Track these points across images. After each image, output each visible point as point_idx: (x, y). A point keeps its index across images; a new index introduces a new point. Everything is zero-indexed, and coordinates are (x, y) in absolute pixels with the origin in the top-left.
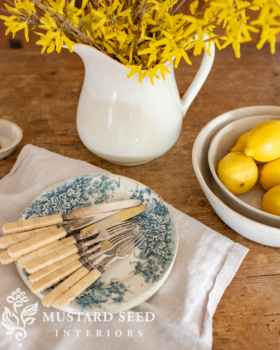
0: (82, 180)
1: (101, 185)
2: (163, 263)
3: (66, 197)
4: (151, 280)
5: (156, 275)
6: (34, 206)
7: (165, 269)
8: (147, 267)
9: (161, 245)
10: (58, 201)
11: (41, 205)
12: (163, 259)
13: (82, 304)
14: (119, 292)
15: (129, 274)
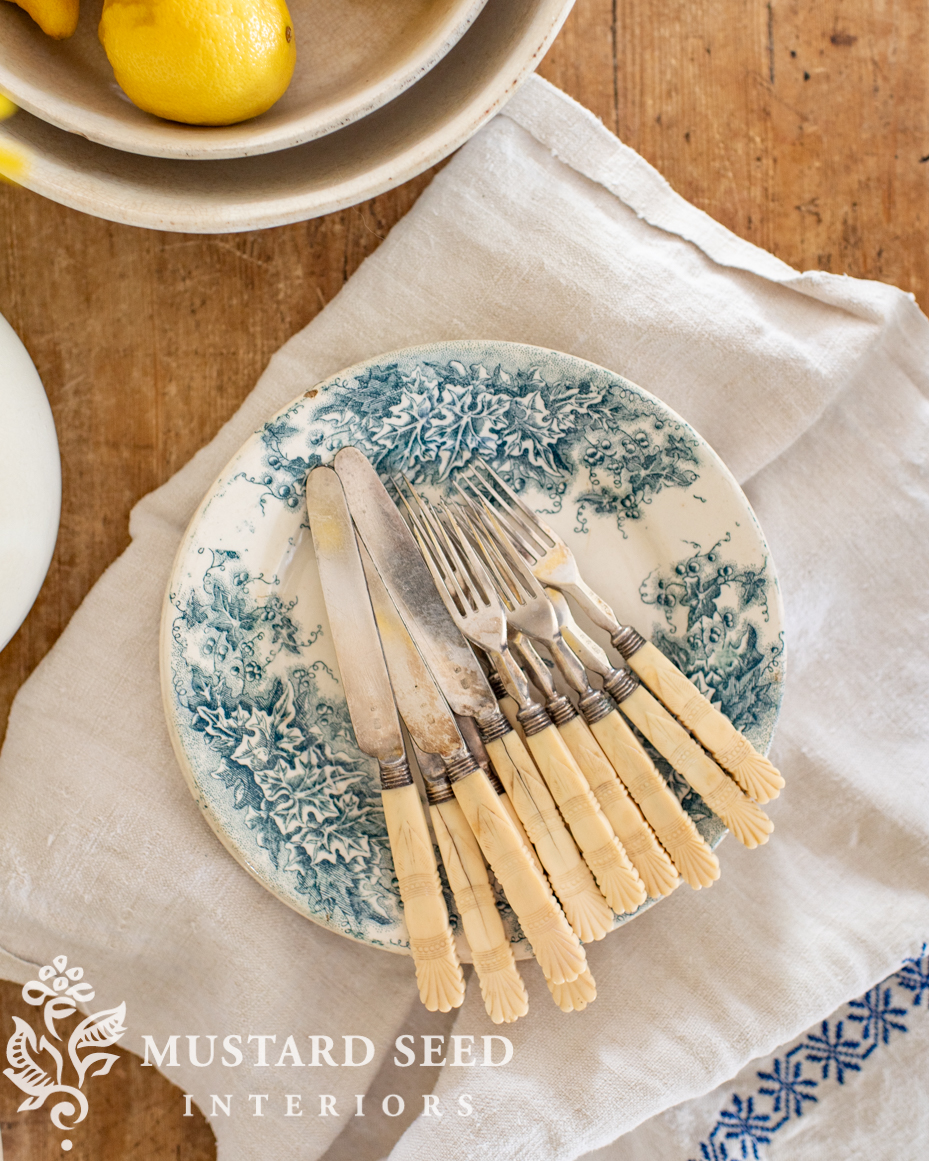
0: (199, 709)
1: (222, 626)
2: (619, 415)
3: (272, 769)
4: (683, 466)
5: (668, 445)
6: (324, 897)
7: (647, 412)
8: (618, 474)
9: (529, 412)
10: (291, 802)
11: (317, 869)
12: (598, 412)
13: (758, 710)
14: (715, 580)
15: (625, 537)
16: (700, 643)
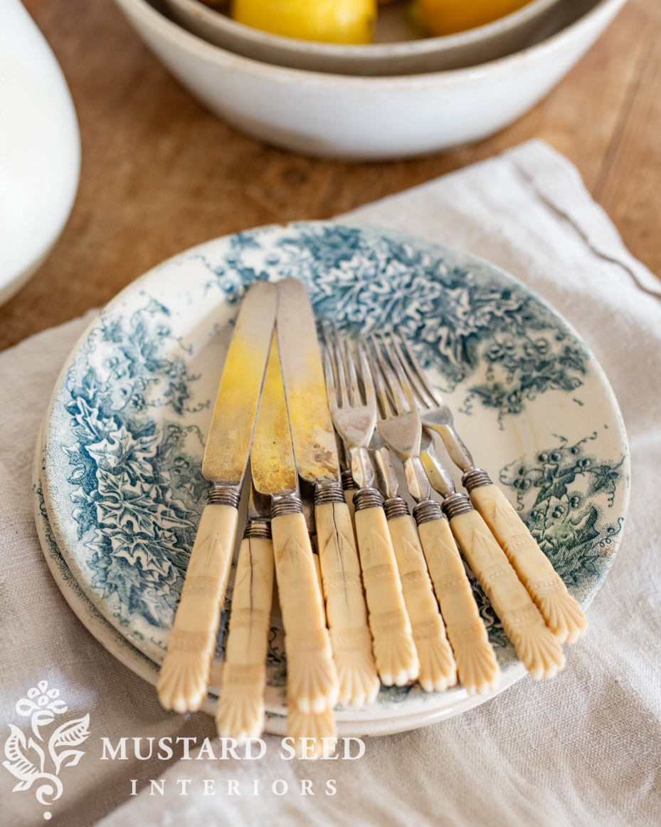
0: (79, 399)
1: (130, 355)
2: (528, 323)
3: (114, 474)
4: (572, 373)
5: (563, 355)
6: (109, 581)
7: (553, 324)
8: (513, 372)
9: (453, 304)
10: (117, 505)
11: (114, 560)
12: (511, 317)
13: (580, 574)
14: (573, 469)
15: (502, 429)
16: (542, 516)
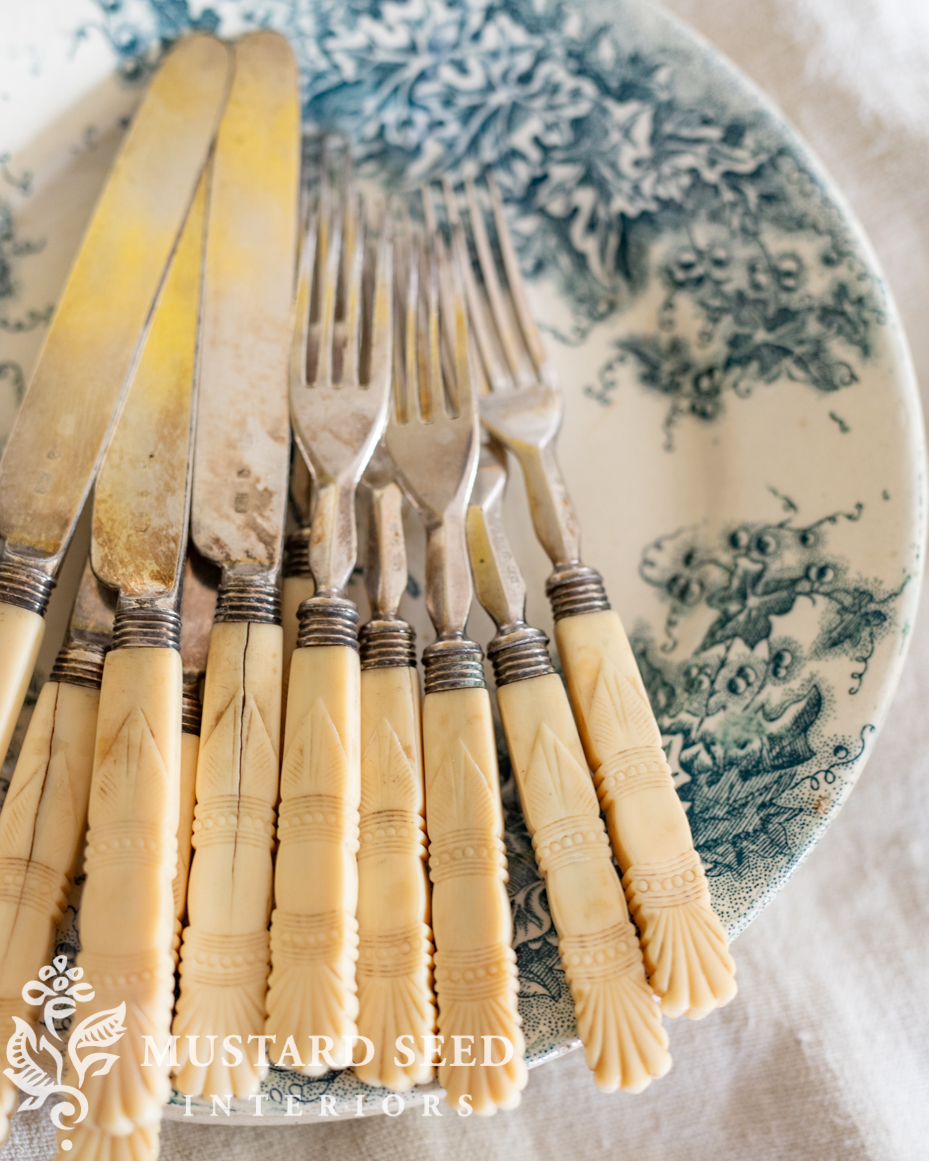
2: (771, 211)
4: (840, 350)
5: (830, 301)
7: (822, 225)
8: (715, 320)
9: (615, 136)
12: (736, 189)
13: (752, 847)
14: (794, 582)
15: (669, 447)
16: (706, 684)
